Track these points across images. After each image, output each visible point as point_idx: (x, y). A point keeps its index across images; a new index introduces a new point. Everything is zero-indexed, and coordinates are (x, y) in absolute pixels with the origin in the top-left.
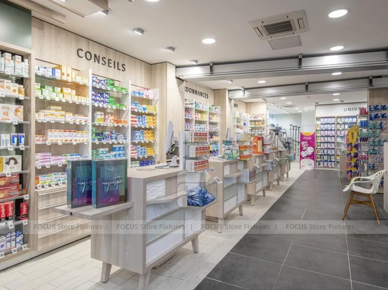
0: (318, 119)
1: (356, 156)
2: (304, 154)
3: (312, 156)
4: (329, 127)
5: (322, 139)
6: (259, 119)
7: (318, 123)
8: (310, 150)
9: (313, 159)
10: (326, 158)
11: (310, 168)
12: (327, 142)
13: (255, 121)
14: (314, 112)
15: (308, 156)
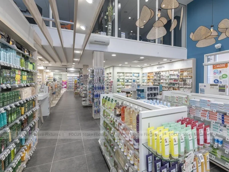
0: (68, 77)
1: (76, 86)
2: (63, 87)
3: (66, 87)
4: (71, 79)
5: (69, 82)
6: (51, 76)
7: (68, 78)
8: (65, 86)
9: (66, 88)
10: (70, 87)
11: (65, 91)
12: (70, 83)
13: (49, 77)
14: (67, 74)
15: (64, 87)
